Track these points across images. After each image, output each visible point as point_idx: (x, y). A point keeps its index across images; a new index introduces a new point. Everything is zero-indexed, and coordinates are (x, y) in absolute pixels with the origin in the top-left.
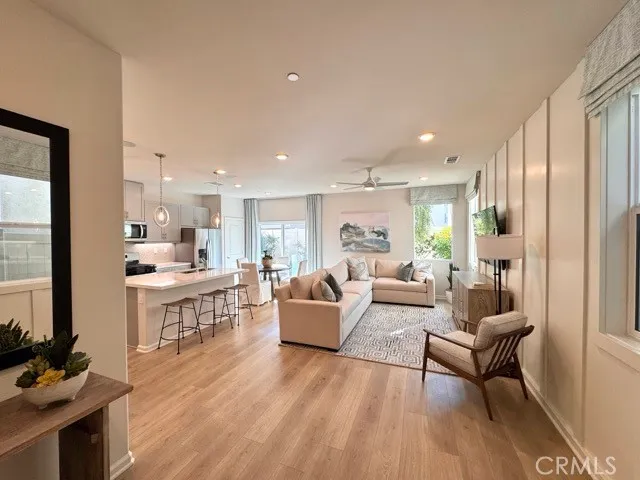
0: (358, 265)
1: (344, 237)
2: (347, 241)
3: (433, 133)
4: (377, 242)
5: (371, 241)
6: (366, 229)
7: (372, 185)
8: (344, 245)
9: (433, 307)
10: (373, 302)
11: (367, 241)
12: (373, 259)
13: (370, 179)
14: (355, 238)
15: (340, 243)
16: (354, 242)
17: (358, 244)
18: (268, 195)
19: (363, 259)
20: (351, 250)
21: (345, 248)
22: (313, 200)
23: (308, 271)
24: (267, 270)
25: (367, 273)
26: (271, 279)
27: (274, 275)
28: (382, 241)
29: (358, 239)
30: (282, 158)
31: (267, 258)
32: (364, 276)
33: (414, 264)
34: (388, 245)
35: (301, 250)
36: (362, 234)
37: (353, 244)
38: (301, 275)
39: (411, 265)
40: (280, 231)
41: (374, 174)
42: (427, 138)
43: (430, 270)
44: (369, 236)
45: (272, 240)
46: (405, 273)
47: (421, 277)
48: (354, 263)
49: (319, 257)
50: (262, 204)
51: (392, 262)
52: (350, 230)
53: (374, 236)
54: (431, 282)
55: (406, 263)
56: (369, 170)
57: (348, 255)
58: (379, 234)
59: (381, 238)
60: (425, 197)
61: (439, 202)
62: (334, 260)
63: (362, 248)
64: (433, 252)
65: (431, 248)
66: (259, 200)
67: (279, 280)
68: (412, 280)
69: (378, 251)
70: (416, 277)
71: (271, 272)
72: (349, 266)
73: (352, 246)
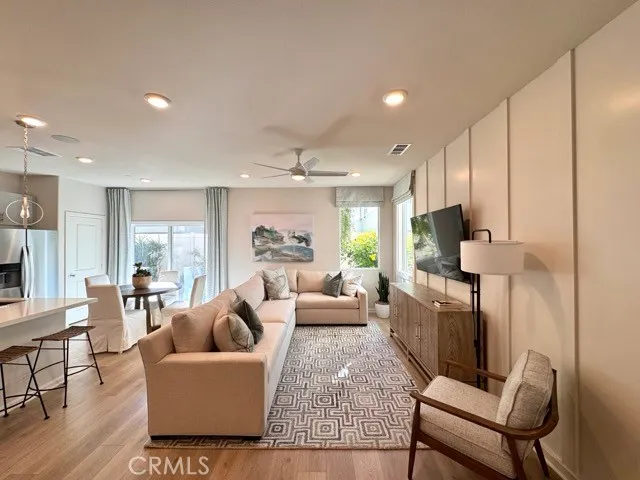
0: (276, 279)
1: (257, 243)
2: (261, 248)
3: (406, 92)
4: (299, 249)
5: (290, 248)
6: (285, 234)
7: (302, 173)
8: (257, 254)
9: (365, 325)
10: (297, 325)
11: (286, 248)
12: (295, 270)
13: (299, 163)
14: (272, 245)
15: (252, 251)
16: (269, 249)
17: (275, 252)
18: (146, 183)
19: (282, 271)
20: (267, 260)
21: (258, 258)
22: (216, 196)
23: (207, 296)
24: (141, 292)
25: (287, 289)
26: (147, 306)
27: (152, 299)
28: (303, 250)
29: (276, 246)
30: (157, 103)
31: (140, 274)
32: (285, 293)
33: (343, 275)
34: (311, 251)
35: (198, 259)
36: (280, 239)
37: (269, 253)
38: (195, 305)
39: (339, 276)
40: (166, 235)
41: (304, 159)
42: (395, 99)
43: (361, 281)
44: (289, 242)
45: (156, 247)
46: (333, 286)
47: (351, 290)
48: (272, 275)
49: (223, 271)
50: (138, 197)
51: (316, 273)
52: (265, 234)
53: (295, 243)
54: (363, 295)
55: (334, 274)
56: (299, 152)
57: (263, 266)
58: (301, 239)
59: (303, 244)
60: (351, 199)
61: (365, 204)
62: (244, 274)
63: (279, 256)
64: (348, 259)
65: (346, 255)
66: (132, 191)
67: (161, 305)
68: (342, 294)
69: (300, 261)
70: (346, 292)
71: (146, 296)
72: (266, 282)
73: (268, 255)
